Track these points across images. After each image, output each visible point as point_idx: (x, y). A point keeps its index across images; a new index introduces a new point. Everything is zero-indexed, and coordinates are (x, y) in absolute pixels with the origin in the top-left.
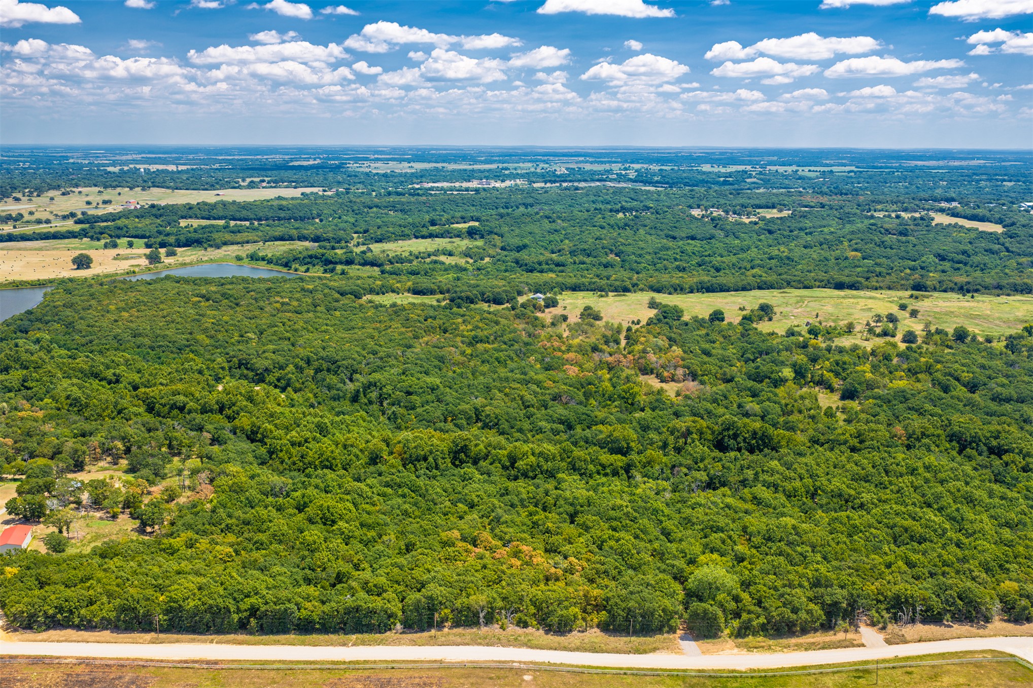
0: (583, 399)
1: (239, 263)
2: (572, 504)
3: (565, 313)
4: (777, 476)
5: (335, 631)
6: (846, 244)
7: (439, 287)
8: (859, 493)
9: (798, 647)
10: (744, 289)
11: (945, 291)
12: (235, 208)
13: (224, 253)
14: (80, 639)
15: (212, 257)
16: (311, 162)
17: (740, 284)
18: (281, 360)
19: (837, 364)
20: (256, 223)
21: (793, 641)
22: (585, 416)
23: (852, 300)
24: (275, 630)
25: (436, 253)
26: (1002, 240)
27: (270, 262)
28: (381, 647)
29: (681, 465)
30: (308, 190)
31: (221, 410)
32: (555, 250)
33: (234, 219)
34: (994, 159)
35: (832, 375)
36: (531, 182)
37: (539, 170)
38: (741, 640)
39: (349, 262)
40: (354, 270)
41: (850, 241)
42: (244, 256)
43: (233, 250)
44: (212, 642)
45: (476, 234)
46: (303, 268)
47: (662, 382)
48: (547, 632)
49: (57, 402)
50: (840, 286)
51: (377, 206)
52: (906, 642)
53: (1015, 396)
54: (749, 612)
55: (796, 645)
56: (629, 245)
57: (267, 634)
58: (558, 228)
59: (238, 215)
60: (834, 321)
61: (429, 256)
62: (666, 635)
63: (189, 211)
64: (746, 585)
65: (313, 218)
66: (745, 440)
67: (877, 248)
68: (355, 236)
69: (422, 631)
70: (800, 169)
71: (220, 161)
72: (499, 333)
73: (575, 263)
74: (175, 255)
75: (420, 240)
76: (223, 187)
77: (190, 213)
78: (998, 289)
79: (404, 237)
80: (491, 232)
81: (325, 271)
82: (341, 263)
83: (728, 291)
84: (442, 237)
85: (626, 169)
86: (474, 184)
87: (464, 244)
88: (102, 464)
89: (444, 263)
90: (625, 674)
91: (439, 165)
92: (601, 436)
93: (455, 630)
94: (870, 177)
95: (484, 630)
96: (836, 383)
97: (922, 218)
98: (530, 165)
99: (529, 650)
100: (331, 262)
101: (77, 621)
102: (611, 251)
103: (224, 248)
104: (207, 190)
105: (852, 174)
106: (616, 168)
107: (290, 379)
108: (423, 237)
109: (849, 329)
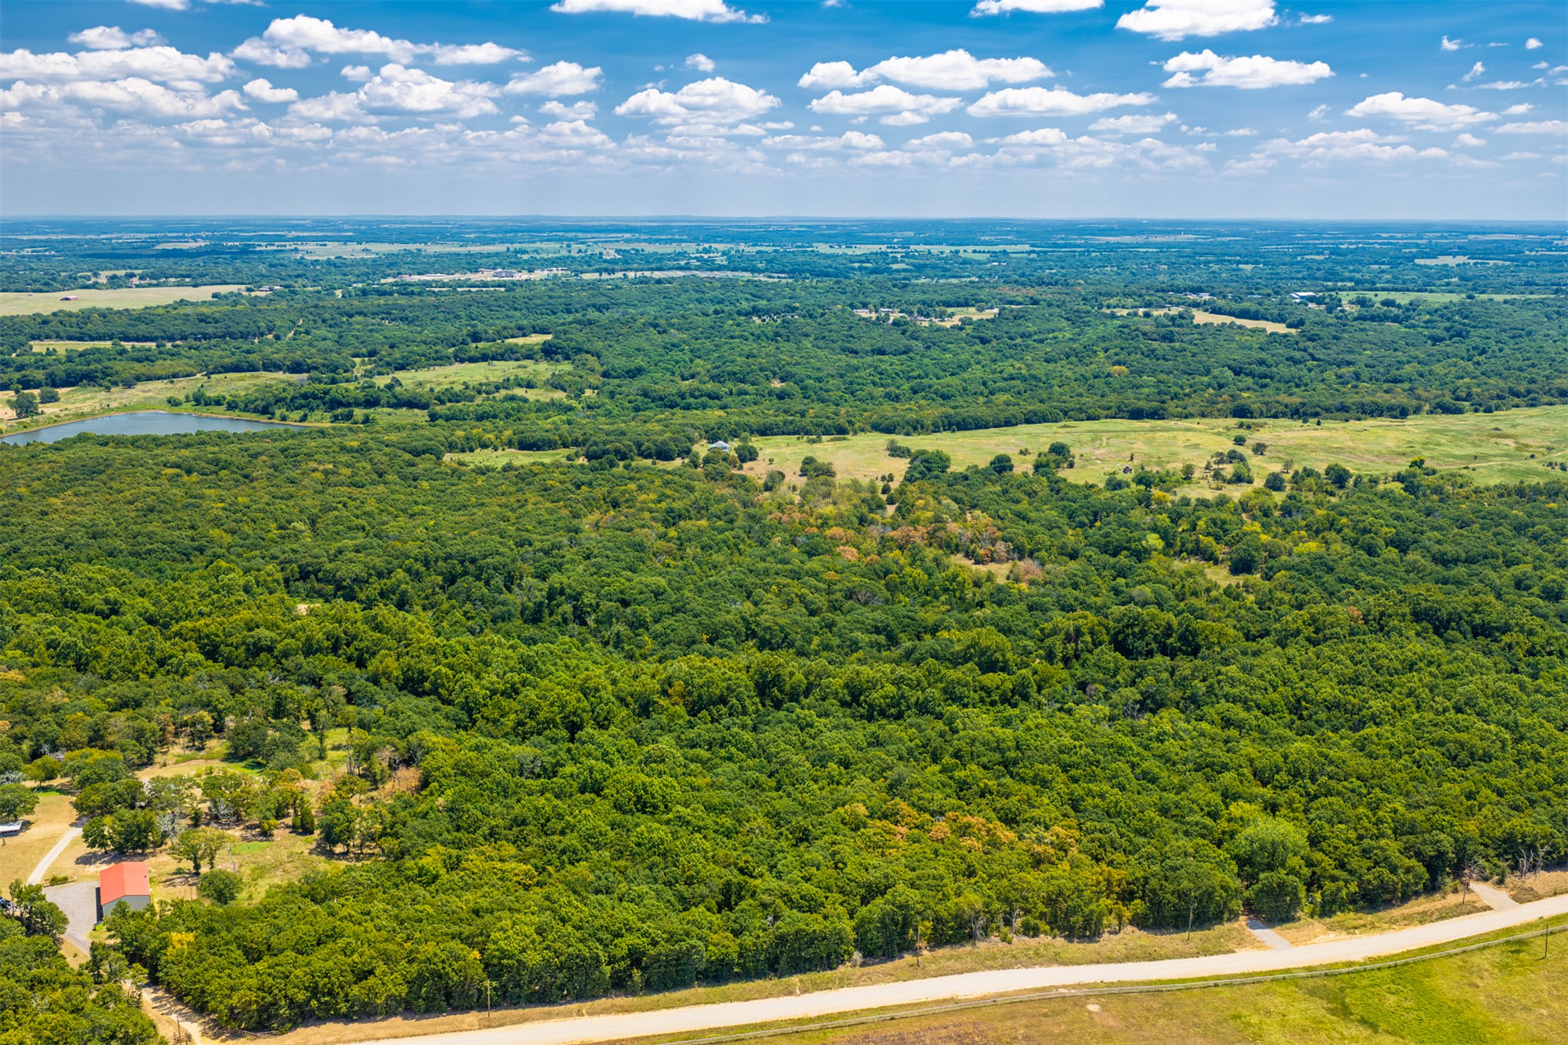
0: (888, 595)
1: (176, 410)
2: (998, 749)
3: (774, 467)
4: (1243, 688)
5: (760, 975)
6: (1102, 354)
7: (560, 437)
8: (1365, 701)
9: (1409, 920)
10: (1008, 423)
11: (1275, 416)
12: (125, 320)
13: (142, 395)
14: (361, 1035)
15: (124, 401)
16: (193, 245)
17: (1002, 417)
18: (379, 563)
19: (1215, 524)
20: (169, 345)
21: (1396, 912)
22: (907, 620)
23: (1166, 434)
24: (670, 984)
25: (506, 384)
26: (1301, 345)
27: (232, 406)
28: (845, 989)
29: (1094, 681)
30: (223, 289)
31: (335, 650)
32: (686, 374)
33: (127, 339)
34: (1205, 233)
35: (1211, 539)
36: (577, 272)
37: (574, 253)
38: (1328, 920)
39: (371, 403)
40: (383, 415)
41: (1106, 350)
42: (182, 398)
43: (157, 390)
44: (580, 1013)
45: (556, 353)
46: (297, 415)
47: (977, 563)
48: (1069, 938)
49: (31, 653)
50: (1137, 414)
51: (360, 313)
52: (1539, 897)
53: (1463, 556)
54: (1334, 879)
55: (1405, 919)
56: (798, 364)
57: (658, 991)
58: (675, 341)
59: (132, 331)
60: (1158, 464)
61: (497, 388)
62: (1227, 925)
63: (44, 327)
64: (1314, 841)
65: (262, 334)
66: (1155, 639)
67: (1147, 360)
68: (357, 360)
69: (892, 958)
70: (961, 249)
71: (32, 244)
72: (702, 503)
73: (731, 393)
74: (57, 400)
75: (467, 365)
76: (65, 285)
77: (46, 329)
78: (1343, 411)
79: (441, 360)
80: (579, 351)
81: (336, 418)
82: (358, 404)
83: (986, 427)
84: (503, 359)
85: (706, 251)
86: (487, 276)
87: (543, 369)
88: (176, 750)
89: (526, 401)
90: (1216, 985)
91: (412, 247)
92: (957, 648)
93: (940, 952)
94: (1061, 259)
95: (982, 946)
96: (1220, 550)
97: (1181, 316)
98: (557, 246)
99: (1062, 968)
100: (341, 404)
101: (343, 1008)
102: (774, 374)
103: (140, 386)
104: (41, 291)
105: (1034, 256)
106: (691, 248)
107: (405, 592)
108: (472, 360)
109: (1188, 474)
